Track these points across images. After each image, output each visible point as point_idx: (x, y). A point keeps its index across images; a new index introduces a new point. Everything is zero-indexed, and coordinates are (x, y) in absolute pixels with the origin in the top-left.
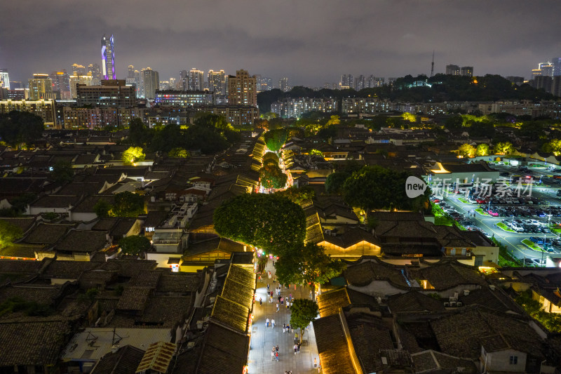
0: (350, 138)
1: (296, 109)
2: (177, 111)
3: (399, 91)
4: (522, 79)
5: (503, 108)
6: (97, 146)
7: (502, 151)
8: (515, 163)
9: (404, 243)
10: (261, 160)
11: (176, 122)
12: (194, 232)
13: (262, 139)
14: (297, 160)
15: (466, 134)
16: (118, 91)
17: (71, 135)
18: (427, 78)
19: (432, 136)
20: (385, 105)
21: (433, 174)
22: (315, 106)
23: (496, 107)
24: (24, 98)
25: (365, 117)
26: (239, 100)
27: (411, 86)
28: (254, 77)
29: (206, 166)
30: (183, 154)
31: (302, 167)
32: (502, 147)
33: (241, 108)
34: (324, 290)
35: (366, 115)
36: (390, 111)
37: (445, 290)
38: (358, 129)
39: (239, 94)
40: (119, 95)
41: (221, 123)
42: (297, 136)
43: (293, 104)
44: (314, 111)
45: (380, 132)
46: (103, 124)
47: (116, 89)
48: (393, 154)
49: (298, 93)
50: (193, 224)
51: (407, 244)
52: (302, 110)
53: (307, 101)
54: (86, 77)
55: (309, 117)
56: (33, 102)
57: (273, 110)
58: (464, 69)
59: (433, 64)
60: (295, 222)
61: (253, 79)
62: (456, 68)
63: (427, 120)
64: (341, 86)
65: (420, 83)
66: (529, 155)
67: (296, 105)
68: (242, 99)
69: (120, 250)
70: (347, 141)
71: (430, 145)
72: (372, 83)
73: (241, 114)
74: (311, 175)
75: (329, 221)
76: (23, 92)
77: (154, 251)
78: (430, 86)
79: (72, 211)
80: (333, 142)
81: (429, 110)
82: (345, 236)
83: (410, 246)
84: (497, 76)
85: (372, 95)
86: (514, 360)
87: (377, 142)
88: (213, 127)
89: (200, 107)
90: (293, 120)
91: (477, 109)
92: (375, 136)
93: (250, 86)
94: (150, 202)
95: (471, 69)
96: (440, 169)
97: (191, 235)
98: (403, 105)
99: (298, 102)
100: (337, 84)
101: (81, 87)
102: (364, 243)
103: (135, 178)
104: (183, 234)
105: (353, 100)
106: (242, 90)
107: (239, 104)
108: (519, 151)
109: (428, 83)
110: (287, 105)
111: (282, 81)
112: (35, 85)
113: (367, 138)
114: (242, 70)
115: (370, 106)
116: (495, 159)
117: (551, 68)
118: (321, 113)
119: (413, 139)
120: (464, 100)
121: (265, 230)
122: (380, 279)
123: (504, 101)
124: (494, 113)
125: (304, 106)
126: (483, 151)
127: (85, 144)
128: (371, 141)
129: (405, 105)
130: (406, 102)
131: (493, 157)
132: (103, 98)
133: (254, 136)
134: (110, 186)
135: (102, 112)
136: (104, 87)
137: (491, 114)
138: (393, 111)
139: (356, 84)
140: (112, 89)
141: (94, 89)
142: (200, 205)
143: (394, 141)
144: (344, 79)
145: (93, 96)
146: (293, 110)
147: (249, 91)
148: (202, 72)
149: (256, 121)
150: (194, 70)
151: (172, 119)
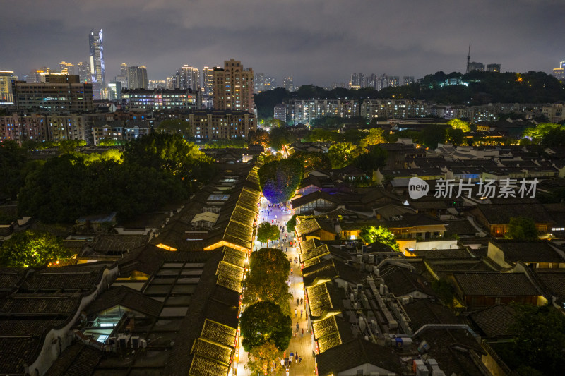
1: (305, 114)
2: (140, 118)
3: (431, 90)
11: (133, 134)
16: (67, 90)
18: (461, 76)
20: (420, 108)
22: (329, 109)
26: (228, 102)
27: (443, 84)
28: (250, 70)
33: (231, 114)
39: (229, 94)
40: (69, 95)
43: (303, 107)
44: (328, 116)
47: (65, 87)
49: (308, 93)
52: (314, 115)
53: (320, 103)
55: (324, 125)
57: (275, 115)
61: (249, 73)
64: (353, 86)
65: (453, 81)
67: (305, 109)
68: (233, 101)
72: (385, 83)
73: (229, 123)
78: (467, 85)
85: (397, 96)
89: (172, 113)
93: (244, 83)
95: (498, 66)
98: (440, 108)
99: (309, 104)
100: (347, 83)
101: (18, 85)
105: (378, 102)
106: (233, 89)
107: (228, 109)
109: (464, 82)
110: (294, 108)
111: (287, 81)
114: (232, 60)
115: (400, 109)
118: (338, 118)
125: (316, 109)
129: (445, 108)
130: (447, 104)
132: (47, 99)
136: (49, 84)
139: (367, 84)
140: (60, 87)
141: (36, 87)
144: (354, 79)
145: (26, 97)
146: (302, 114)
147: (243, 90)
148: (196, 69)
149: (251, 132)
150: (186, 67)
151: (129, 130)
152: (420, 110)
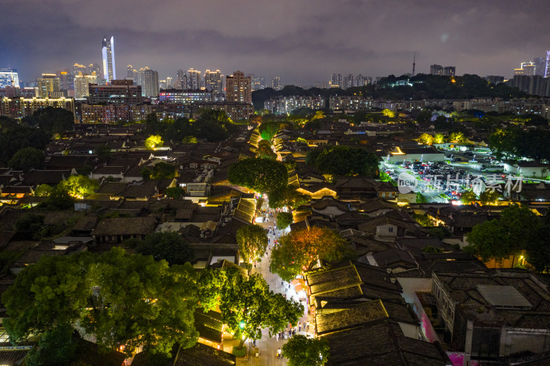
0: (331, 130)
1: (287, 106)
2: (181, 108)
3: (382, 89)
4: (502, 78)
5: (474, 105)
6: (120, 136)
7: (455, 139)
8: (464, 149)
9: (353, 192)
10: (257, 146)
12: (214, 184)
13: (257, 131)
14: (285, 146)
15: (433, 127)
16: (126, 90)
17: (91, 128)
18: (409, 78)
19: (402, 129)
20: (368, 102)
21: (391, 155)
22: (305, 103)
23: (467, 105)
24: (35, 96)
25: (348, 113)
26: (236, 98)
27: (393, 85)
28: (249, 77)
29: (214, 149)
30: (194, 141)
31: (289, 150)
32: (456, 136)
33: (238, 105)
34: (298, 213)
35: (350, 112)
36: (373, 108)
37: (371, 212)
38: (341, 123)
39: (236, 92)
40: (127, 94)
41: (222, 117)
42: (287, 128)
43: (285, 102)
44: (303, 108)
45: (360, 126)
46: (116, 119)
47: (125, 88)
48: (365, 142)
49: (289, 91)
50: (212, 180)
51: (355, 192)
52: (293, 107)
53: (297, 99)
54: (91, 77)
55: (298, 113)
56: (55, 100)
57: (266, 107)
58: (446, 68)
59: (414, 64)
60: (281, 175)
61: (248, 79)
62: (439, 68)
63: (404, 115)
64: (331, 84)
65: (402, 82)
66: (477, 143)
67: (287, 103)
68: (239, 97)
69: (166, 196)
70: (329, 132)
71: (397, 135)
72: (360, 82)
73: (238, 110)
74: (296, 156)
75: (305, 181)
76: (33, 91)
77: (189, 195)
78: (411, 85)
79: (125, 175)
80: (316, 133)
81: (408, 107)
82: (314, 187)
83: (357, 194)
84: (474, 75)
85: (358, 93)
86: (391, 230)
87: (355, 133)
88: (216, 120)
89: (201, 104)
90: (284, 116)
91: (451, 106)
92: (353, 129)
93: (245, 86)
94: (180, 169)
95: (453, 69)
96: (398, 152)
97: (212, 187)
98: (385, 102)
99: (289, 99)
100: (327, 83)
101: (93, 86)
102: (325, 189)
103: (161, 158)
104: (207, 186)
105: (339, 98)
106: (239, 89)
107: (236, 102)
108: (470, 140)
109: (410, 82)
110: (278, 103)
111: (275, 81)
112: (43, 84)
113: (346, 130)
114: (239, 71)
115: (355, 103)
116: (449, 146)
117: (532, 67)
118: (309, 109)
119: (386, 130)
120: (442, 97)
121: (262, 179)
122: (332, 206)
123: (478, 99)
124: (466, 110)
125: (294, 103)
126: (439, 139)
127: (108, 135)
128: (350, 132)
129: (387, 103)
130: (388, 99)
131: (447, 145)
132: (113, 96)
133: (249, 128)
134: (144, 161)
135: (115, 109)
136: (113, 86)
137: (463, 111)
138: (375, 108)
139: (346, 83)
140: (122, 88)
141: (105, 88)
142: (215, 171)
143: (368, 132)
144: (334, 79)
145: (104, 95)
146: (285, 107)
147: (245, 90)
148: (199, 72)
149: (251, 116)
150: (192, 70)
151: (178, 114)
152: (368, 104)
